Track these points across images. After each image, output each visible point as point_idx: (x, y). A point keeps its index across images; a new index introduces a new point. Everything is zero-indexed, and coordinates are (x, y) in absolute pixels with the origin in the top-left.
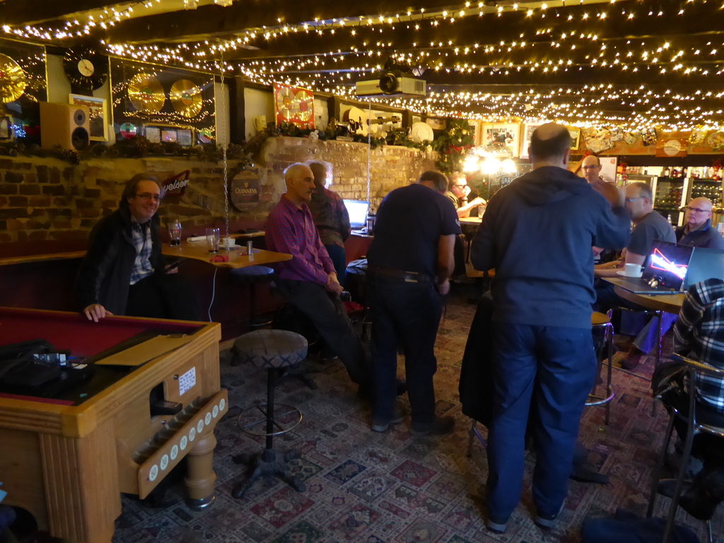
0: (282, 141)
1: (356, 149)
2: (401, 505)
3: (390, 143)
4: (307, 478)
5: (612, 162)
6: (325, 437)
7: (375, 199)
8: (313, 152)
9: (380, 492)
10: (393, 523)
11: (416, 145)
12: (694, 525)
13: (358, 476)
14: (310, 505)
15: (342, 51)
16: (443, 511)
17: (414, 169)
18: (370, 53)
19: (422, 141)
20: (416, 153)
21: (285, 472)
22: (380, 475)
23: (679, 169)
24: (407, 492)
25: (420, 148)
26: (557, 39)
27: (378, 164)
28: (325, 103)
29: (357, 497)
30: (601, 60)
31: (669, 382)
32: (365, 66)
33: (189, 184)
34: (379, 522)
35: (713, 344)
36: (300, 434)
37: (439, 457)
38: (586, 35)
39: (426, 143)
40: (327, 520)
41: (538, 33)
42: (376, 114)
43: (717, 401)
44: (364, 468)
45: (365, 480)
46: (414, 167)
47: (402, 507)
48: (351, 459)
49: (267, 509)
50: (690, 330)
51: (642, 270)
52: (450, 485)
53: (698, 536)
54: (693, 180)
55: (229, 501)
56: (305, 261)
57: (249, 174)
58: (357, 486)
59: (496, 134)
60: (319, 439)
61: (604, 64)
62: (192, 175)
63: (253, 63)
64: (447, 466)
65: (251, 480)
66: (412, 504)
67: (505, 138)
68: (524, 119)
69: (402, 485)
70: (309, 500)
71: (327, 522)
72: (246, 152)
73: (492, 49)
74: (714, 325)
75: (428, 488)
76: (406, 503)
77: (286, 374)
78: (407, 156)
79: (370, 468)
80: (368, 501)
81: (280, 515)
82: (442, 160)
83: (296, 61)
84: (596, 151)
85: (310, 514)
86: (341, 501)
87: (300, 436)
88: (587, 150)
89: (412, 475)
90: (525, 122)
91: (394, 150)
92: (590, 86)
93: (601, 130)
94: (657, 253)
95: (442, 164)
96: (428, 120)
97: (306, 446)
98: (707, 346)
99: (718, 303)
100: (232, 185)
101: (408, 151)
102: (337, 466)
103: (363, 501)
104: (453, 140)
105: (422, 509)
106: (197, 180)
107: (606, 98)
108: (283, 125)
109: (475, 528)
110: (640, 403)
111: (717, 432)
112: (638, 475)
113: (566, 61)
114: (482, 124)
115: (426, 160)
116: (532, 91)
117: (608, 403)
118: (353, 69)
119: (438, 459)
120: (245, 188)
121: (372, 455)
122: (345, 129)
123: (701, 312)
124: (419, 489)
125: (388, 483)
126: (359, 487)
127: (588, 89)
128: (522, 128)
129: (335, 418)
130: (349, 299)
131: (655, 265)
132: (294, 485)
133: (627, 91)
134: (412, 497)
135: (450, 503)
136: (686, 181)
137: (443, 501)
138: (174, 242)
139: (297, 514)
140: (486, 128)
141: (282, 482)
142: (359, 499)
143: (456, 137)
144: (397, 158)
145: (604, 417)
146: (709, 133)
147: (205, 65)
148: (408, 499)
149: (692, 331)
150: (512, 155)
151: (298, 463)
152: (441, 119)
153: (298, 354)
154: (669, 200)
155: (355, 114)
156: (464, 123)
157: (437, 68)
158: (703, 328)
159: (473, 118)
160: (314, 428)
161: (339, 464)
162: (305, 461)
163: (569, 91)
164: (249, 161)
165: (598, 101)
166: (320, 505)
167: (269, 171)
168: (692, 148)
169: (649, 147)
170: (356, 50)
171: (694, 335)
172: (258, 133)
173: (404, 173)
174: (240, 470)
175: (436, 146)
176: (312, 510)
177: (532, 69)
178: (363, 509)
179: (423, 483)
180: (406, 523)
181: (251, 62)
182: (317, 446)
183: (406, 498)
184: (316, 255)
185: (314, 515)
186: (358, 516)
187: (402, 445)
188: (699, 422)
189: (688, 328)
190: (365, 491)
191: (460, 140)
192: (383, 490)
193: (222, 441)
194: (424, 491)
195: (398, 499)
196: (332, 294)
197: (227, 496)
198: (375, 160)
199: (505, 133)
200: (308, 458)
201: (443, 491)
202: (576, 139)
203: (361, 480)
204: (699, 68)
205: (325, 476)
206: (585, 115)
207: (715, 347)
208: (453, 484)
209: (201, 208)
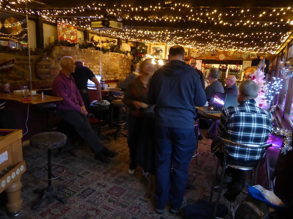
0: (62, 48)
1: (97, 53)
2: (110, 206)
3: (112, 51)
4: (69, 197)
5: (200, 62)
6: (78, 178)
7: (105, 75)
8: (77, 54)
9: (101, 201)
10: (106, 214)
11: (123, 53)
12: (227, 203)
13: (92, 194)
14: (69, 210)
15: (83, 7)
16: (128, 207)
17: (122, 63)
18: (96, 8)
19: (126, 51)
20: (123, 56)
21: (58, 196)
22: (102, 194)
23: (225, 65)
24: (113, 200)
25: (125, 54)
26: (173, 6)
27: (106, 60)
28: (83, 33)
29: (91, 204)
30: (192, 18)
31: (217, 148)
32: (96, 16)
33: (14, 66)
34: (100, 215)
35: (231, 132)
36: (67, 177)
37: (128, 183)
38: (185, 5)
39: (128, 52)
40: (76, 216)
41: (166, 3)
42: (106, 39)
43: (234, 155)
44: (95, 191)
45: (95, 196)
46: (122, 62)
47: (111, 207)
48: (89, 187)
49: (48, 214)
50: (223, 127)
51: (208, 103)
52: (132, 195)
53: (228, 207)
54: (230, 70)
55: (29, 212)
56: (70, 101)
57: (45, 62)
58: (91, 199)
59: (156, 49)
60: (76, 179)
61: (193, 19)
62: (15, 62)
63: (43, 11)
64: (132, 187)
65: (41, 201)
66: (115, 205)
67: (160, 51)
68: (167, 44)
69: (111, 197)
70: (68, 208)
71: (76, 217)
72: (44, 52)
73: (147, 9)
74: (232, 125)
75: (123, 197)
76: (113, 205)
77: (62, 151)
78: (119, 57)
79: (98, 190)
80: (95, 206)
81: (54, 216)
82: (134, 59)
83: (63, 11)
84: (194, 57)
85: (68, 214)
86: (83, 206)
87: (67, 178)
88: (191, 57)
89: (116, 192)
90: (167, 45)
91: (114, 54)
92: (189, 29)
93: (196, 49)
94: (216, 97)
95: (134, 61)
96: (128, 42)
97: (69, 183)
98: (229, 134)
99: (233, 116)
100: (37, 67)
101: (120, 55)
102: (83, 191)
103: (93, 206)
104: (139, 51)
105: (119, 207)
106: (19, 64)
107: (196, 35)
108: (62, 41)
109: (141, 213)
110: (209, 156)
111: (234, 167)
112: (207, 184)
113: (179, 17)
114: (150, 45)
115: (127, 59)
116: (167, 31)
117: (197, 156)
118: (91, 17)
119: (128, 184)
120: (43, 68)
121: (99, 184)
122: (91, 44)
123: (227, 120)
124: (119, 198)
125: (105, 196)
126: (92, 199)
127: (189, 31)
128: (166, 47)
129: (84, 169)
130: (94, 117)
131: (215, 101)
132: (61, 201)
133: (203, 32)
134: (115, 202)
135: (132, 203)
136: (227, 70)
137: (129, 202)
138: (6, 93)
139: (62, 215)
140: (152, 46)
141: (56, 200)
142: (91, 205)
143: (140, 50)
144: (115, 58)
145: (195, 162)
146: (235, 52)
147: (21, 10)
148: (113, 203)
149: (224, 128)
150: (162, 58)
151: (65, 191)
152: (134, 42)
153: (61, 143)
154: (221, 77)
155: (96, 38)
156: (143, 44)
157: (127, 18)
158: (228, 126)
159: (147, 42)
160: (74, 174)
161: (84, 190)
162: (68, 190)
163: (181, 31)
164: (45, 56)
165: (193, 36)
166: (73, 209)
167: (56, 61)
168: (229, 57)
169: (213, 56)
170: (89, 7)
171: (225, 130)
172: (50, 44)
173: (118, 64)
174: (36, 196)
175: (132, 53)
176: (69, 212)
177: (166, 20)
178: (93, 209)
179: (121, 195)
180: (112, 214)
181: (42, 10)
182: (74, 182)
183: (113, 202)
184: (76, 98)
185: (70, 214)
186: (91, 213)
187: (113, 179)
188: (227, 164)
189: (222, 127)
190: (94, 201)
191: (142, 51)
192: (103, 200)
193: (29, 184)
194: (121, 198)
195: (109, 203)
196: (83, 115)
197: (28, 209)
198: (105, 58)
199: (160, 49)
200: (69, 188)
201: (129, 198)
202: (187, 53)
203: (93, 196)
204: (228, 23)
205: (77, 196)
206: (189, 42)
207: (232, 134)
208: (133, 194)
209: (21, 77)
